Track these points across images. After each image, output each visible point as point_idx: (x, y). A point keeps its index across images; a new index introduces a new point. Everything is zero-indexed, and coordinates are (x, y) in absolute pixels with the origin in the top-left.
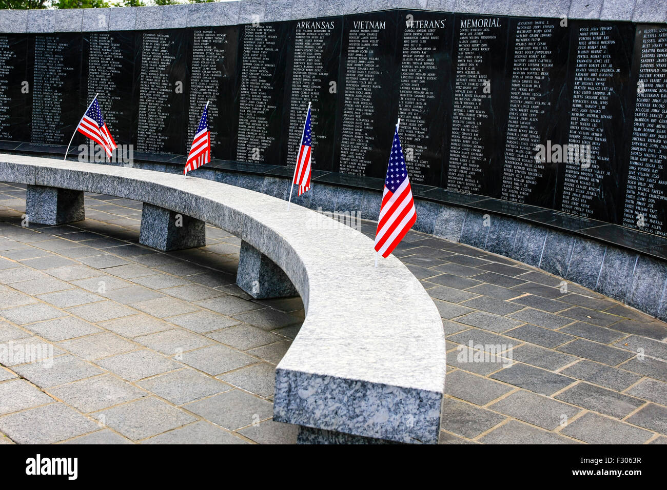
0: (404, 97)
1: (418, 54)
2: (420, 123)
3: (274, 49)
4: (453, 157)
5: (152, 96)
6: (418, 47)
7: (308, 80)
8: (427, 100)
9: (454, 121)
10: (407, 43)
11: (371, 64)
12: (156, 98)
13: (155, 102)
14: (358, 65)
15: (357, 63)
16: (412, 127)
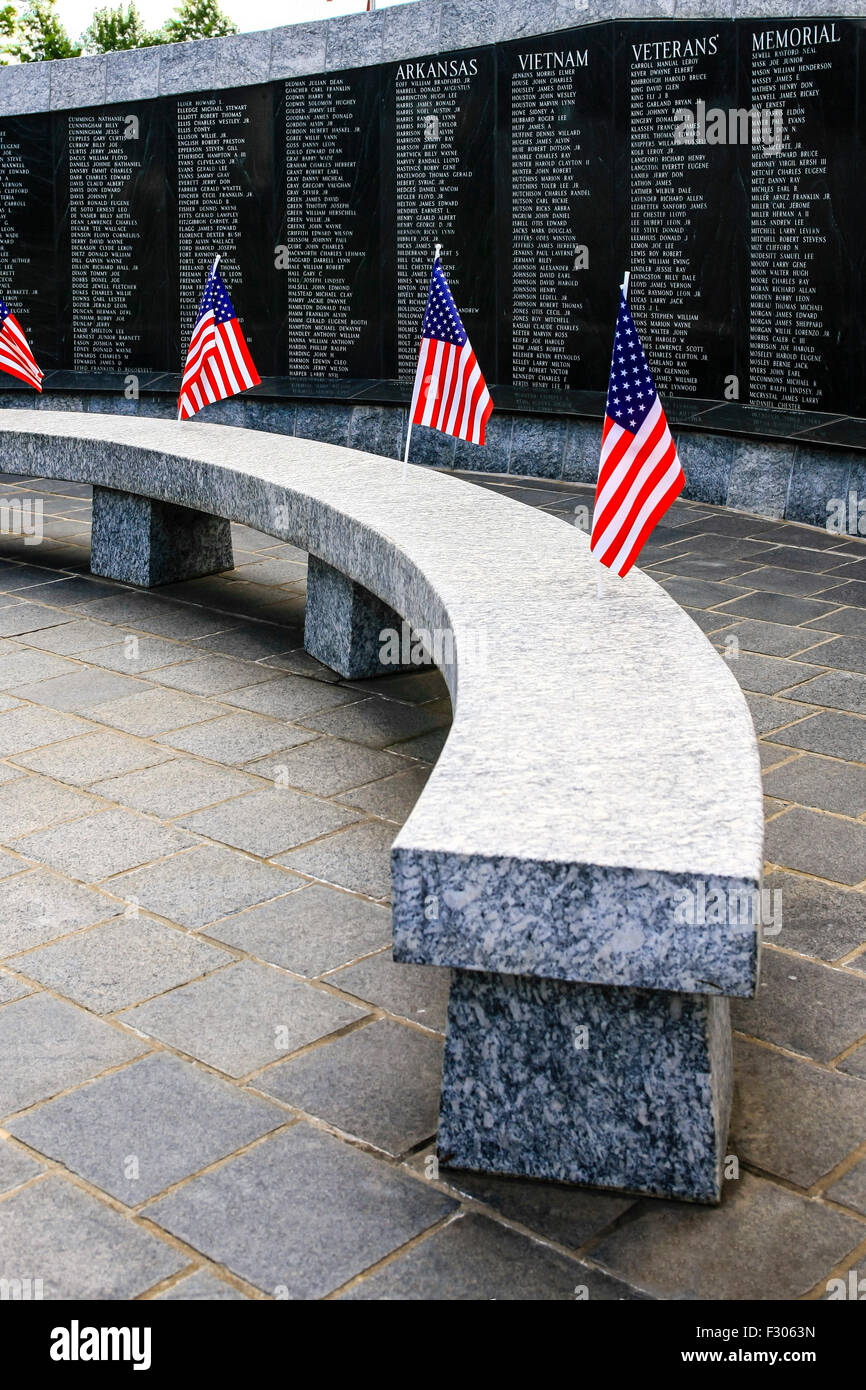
0: (641, 212)
1: (664, 116)
2: (680, 266)
3: (352, 129)
4: (758, 333)
5: (98, 250)
6: (663, 99)
7: (431, 189)
8: (691, 213)
9: (753, 256)
10: (638, 94)
11: (563, 144)
12: (106, 254)
13: (105, 263)
14: (536, 149)
15: (534, 145)
16: (663, 275)
